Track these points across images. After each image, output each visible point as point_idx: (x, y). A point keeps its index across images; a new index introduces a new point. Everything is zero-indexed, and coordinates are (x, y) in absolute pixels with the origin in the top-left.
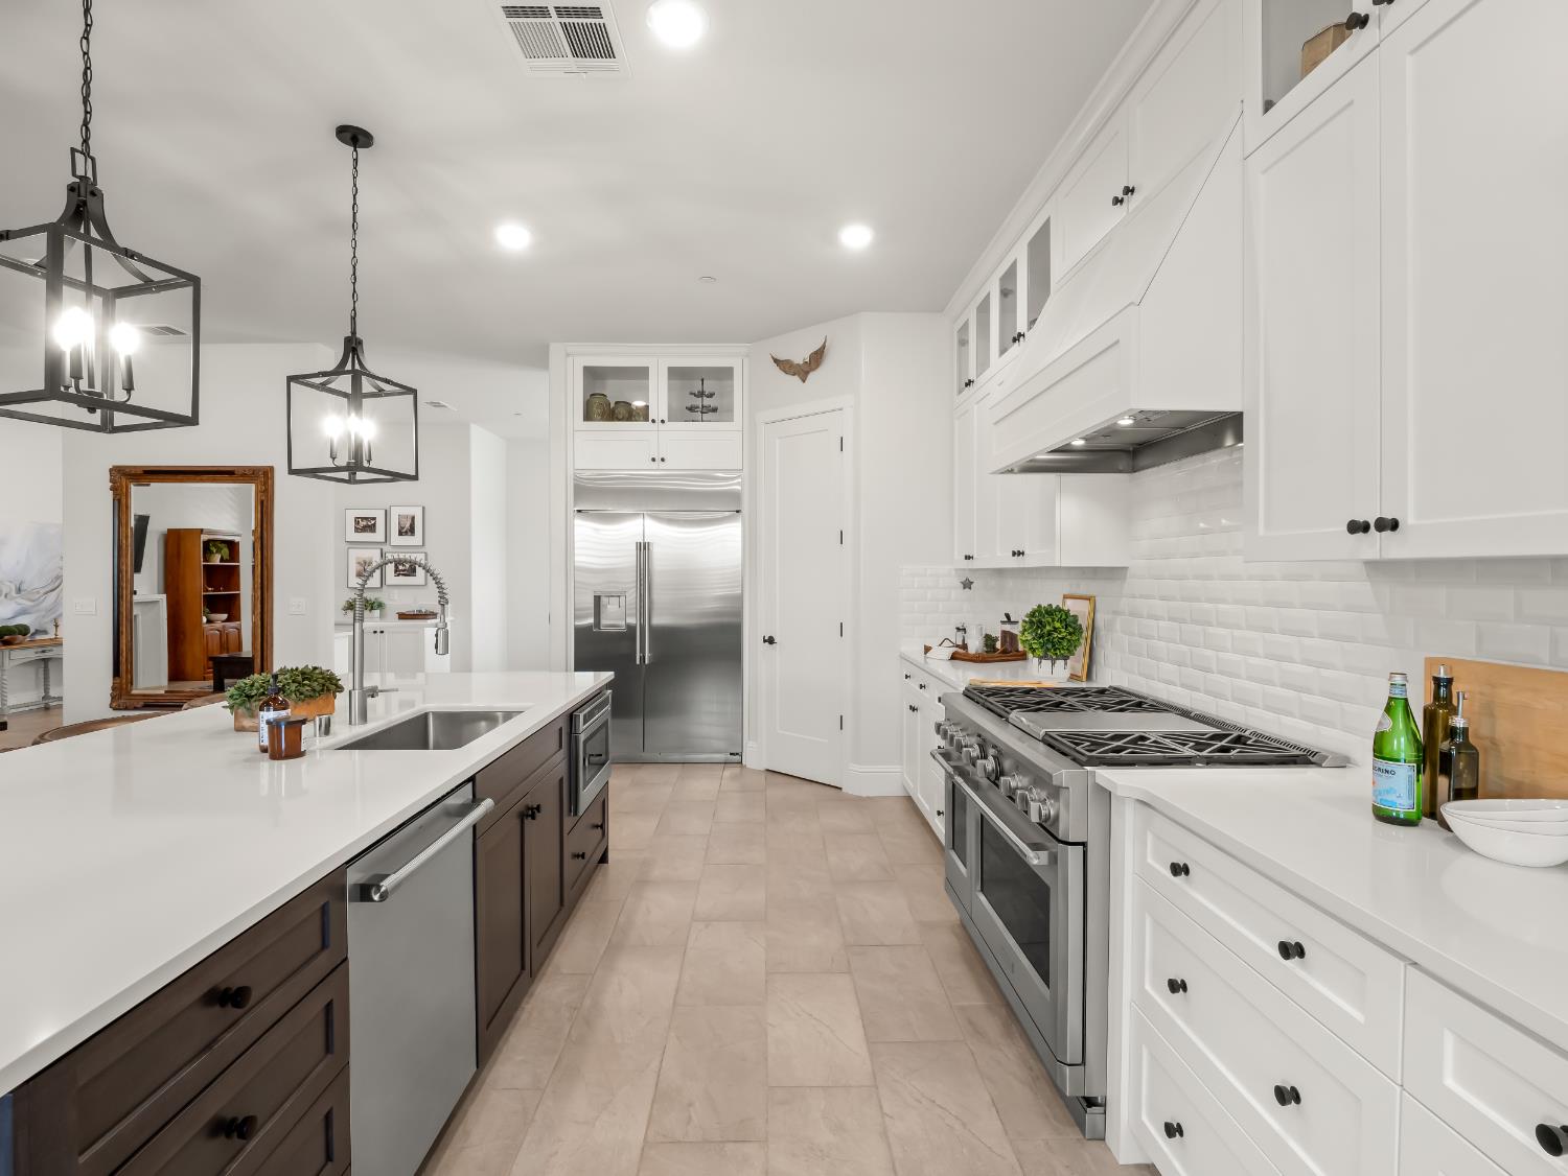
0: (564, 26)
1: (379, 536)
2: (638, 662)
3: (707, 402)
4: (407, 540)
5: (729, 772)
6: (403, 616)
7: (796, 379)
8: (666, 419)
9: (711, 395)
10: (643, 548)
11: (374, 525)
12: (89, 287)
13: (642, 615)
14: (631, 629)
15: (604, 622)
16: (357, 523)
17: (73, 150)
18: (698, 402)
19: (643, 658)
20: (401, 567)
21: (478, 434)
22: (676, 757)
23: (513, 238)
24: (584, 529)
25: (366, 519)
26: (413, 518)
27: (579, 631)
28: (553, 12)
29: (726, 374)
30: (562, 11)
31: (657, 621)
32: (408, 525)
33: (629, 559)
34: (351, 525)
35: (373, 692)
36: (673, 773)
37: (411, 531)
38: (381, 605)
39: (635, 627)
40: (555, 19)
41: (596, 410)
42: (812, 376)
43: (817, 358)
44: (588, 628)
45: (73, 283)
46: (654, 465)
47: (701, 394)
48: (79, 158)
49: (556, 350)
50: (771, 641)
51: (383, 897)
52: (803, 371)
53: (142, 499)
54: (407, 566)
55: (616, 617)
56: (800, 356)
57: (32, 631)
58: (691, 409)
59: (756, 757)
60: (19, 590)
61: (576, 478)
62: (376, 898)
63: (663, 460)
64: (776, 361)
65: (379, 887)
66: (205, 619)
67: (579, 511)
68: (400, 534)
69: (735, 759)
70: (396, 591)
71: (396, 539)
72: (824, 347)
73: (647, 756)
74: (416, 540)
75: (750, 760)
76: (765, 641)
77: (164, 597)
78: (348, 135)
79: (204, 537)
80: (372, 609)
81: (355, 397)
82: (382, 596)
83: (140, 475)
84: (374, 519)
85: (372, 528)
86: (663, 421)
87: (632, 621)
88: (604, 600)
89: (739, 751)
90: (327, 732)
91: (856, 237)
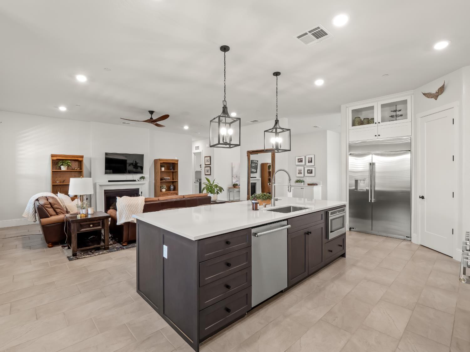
0: (313, 34)
1: (303, 163)
2: (370, 201)
3: (398, 113)
4: (310, 164)
5: (405, 243)
6: (309, 185)
7: (433, 99)
8: (380, 122)
9: (400, 110)
10: (372, 165)
11: (302, 160)
12: (226, 123)
13: (371, 186)
14: (367, 191)
15: (359, 188)
16: (298, 160)
17: (223, 101)
18: (394, 114)
19: (371, 200)
20: (309, 171)
21: (329, 134)
22: (384, 234)
23: (319, 83)
24: (351, 159)
25: (300, 159)
26: (312, 158)
27: (350, 190)
28: (308, 33)
29: (405, 102)
30: (310, 32)
31: (377, 189)
32: (310, 160)
33: (367, 168)
34: (297, 160)
35: (277, 200)
36: (381, 239)
37: (311, 162)
38: (303, 182)
39: (369, 190)
40: (309, 34)
41: (356, 123)
42: (440, 97)
43: (442, 90)
44: (353, 190)
45: (223, 123)
46: (376, 137)
47: (396, 111)
48: (224, 102)
49: (343, 107)
50: (423, 198)
51: (258, 236)
52: (435, 96)
53: (253, 157)
54: (310, 171)
55: (363, 186)
56: (434, 91)
57: (238, 185)
58: (392, 116)
59: (416, 239)
60: (236, 177)
61: (349, 144)
62: (256, 236)
63: (379, 135)
64: (424, 94)
65: (257, 234)
66: (268, 184)
67: (351, 154)
68: (309, 162)
69: (408, 238)
70: (308, 178)
71: (308, 164)
72: (444, 85)
73: (373, 232)
74: (312, 164)
75: (413, 240)
76: (420, 197)
77: (261, 178)
78: (275, 74)
79: (268, 165)
80: (301, 182)
81: (277, 133)
82: (304, 179)
83: (251, 152)
84: (302, 159)
85: (301, 161)
86: (379, 123)
87: (368, 188)
88: (359, 181)
89: (409, 236)
90: (265, 207)
91: (441, 46)
